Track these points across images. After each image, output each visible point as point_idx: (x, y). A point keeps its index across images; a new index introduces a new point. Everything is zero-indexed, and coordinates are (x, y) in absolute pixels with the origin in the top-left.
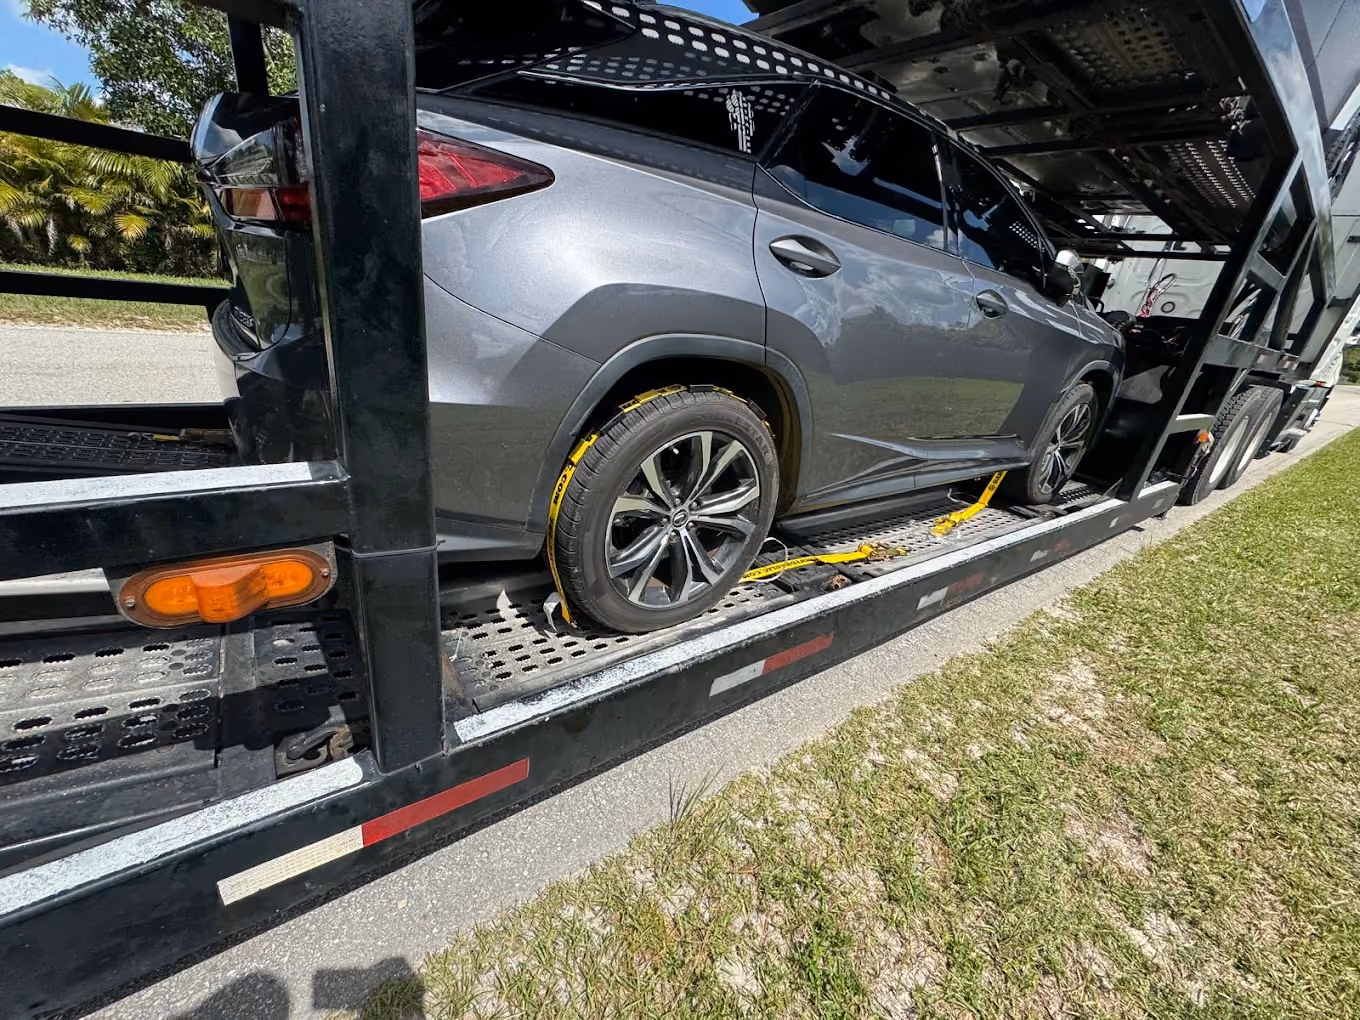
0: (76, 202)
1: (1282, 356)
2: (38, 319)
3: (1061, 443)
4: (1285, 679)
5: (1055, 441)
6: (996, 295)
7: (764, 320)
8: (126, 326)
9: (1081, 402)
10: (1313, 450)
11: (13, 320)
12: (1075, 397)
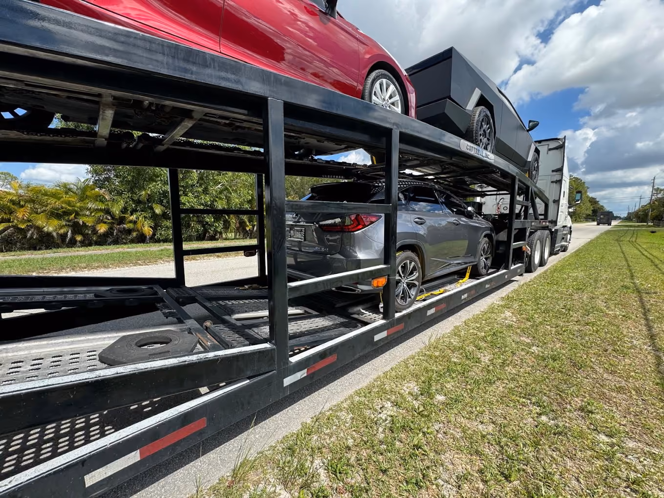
0: (83, 222)
1: (540, 222)
2: (105, 267)
3: (484, 256)
4: (562, 309)
5: (482, 256)
6: (456, 220)
7: (416, 235)
8: (135, 266)
9: (486, 243)
10: (574, 250)
11: (96, 269)
12: (484, 243)
